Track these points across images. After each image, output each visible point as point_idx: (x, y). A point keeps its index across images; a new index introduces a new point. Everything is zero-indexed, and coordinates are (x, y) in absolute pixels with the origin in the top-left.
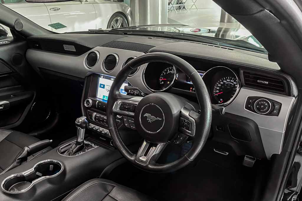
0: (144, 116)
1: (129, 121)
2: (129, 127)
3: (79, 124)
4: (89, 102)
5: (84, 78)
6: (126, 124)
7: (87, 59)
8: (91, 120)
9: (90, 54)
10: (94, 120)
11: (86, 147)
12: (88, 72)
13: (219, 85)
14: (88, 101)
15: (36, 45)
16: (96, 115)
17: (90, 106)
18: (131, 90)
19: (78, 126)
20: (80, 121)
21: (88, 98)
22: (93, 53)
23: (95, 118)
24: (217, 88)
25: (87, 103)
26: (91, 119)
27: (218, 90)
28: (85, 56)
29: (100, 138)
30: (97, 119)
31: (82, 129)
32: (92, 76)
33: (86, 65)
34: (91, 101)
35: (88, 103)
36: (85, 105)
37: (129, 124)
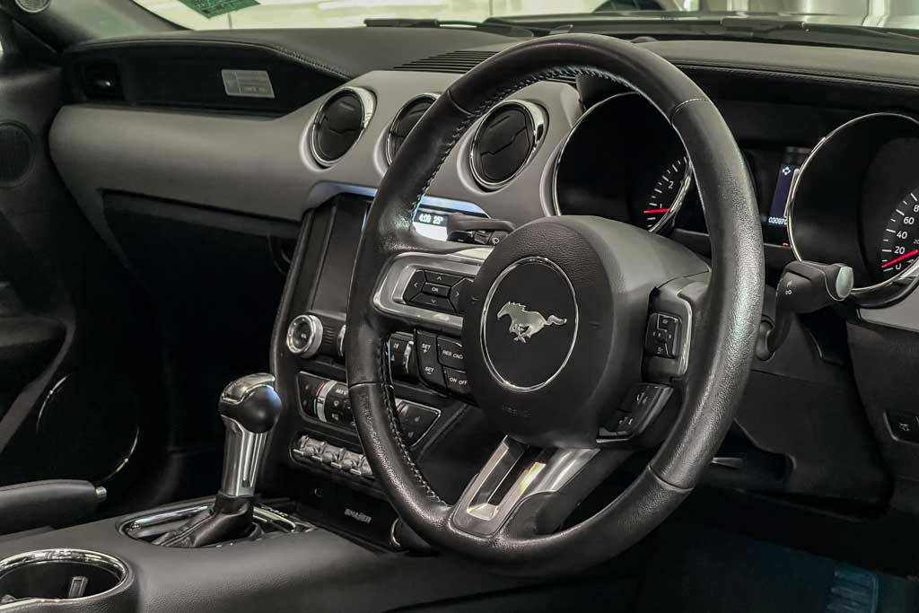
0: (499, 315)
1: (446, 352)
2: (442, 383)
3: (236, 402)
4: (308, 332)
5: (297, 218)
6: (427, 369)
7: (318, 126)
8: (311, 421)
9: (334, 105)
10: (322, 417)
11: (263, 533)
12: (316, 183)
13: (908, 221)
14: (304, 327)
15: (100, 83)
16: (334, 389)
17: (314, 351)
18: (477, 231)
19: (233, 412)
20: (245, 389)
21: (309, 314)
22: (346, 99)
23: (329, 408)
24: (899, 235)
25: (297, 336)
26: (311, 411)
27: (900, 242)
28: (312, 113)
29: (348, 512)
30: (336, 410)
31: (251, 434)
32: (334, 210)
33: (311, 153)
34: (316, 326)
35: (304, 336)
36: (291, 344)
37: (442, 366)
